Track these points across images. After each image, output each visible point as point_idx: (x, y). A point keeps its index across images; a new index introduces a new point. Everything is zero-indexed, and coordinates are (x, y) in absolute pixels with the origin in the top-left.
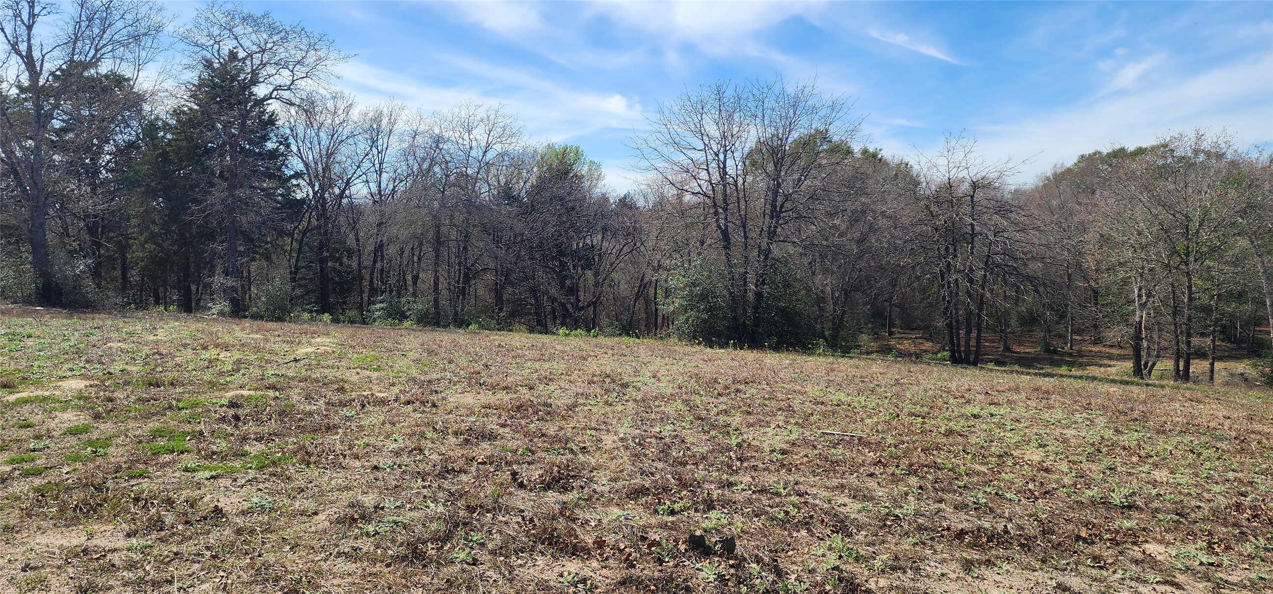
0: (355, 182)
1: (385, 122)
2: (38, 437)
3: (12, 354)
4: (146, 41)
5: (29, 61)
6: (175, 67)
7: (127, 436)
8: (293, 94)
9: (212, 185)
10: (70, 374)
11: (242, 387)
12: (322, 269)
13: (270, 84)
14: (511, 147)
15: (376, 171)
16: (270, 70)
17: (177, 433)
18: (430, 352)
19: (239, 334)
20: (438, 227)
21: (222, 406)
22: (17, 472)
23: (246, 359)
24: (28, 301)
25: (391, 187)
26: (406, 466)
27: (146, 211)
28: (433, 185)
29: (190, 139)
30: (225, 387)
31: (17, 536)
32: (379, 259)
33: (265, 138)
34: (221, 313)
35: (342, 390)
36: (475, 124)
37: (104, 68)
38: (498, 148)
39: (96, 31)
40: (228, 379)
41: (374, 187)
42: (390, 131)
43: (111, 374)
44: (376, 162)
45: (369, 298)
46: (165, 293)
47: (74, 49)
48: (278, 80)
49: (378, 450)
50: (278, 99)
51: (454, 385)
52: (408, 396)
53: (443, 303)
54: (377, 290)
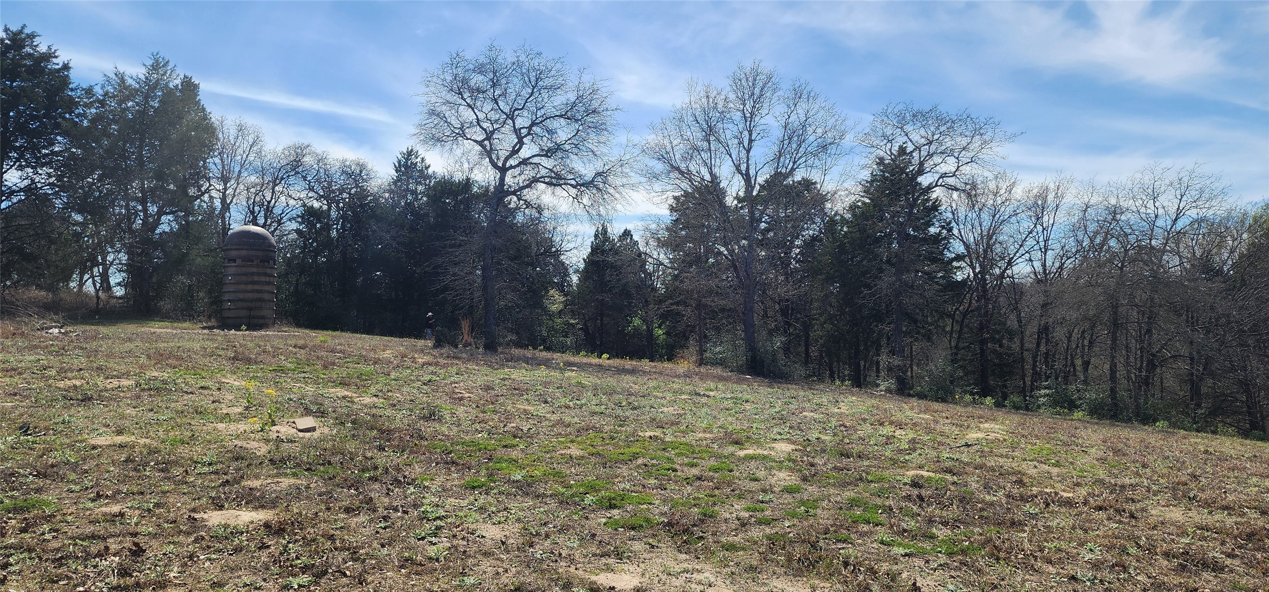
0: (1018, 261)
1: (1050, 197)
2: (764, 491)
3: (737, 416)
4: (832, 149)
5: (747, 177)
6: (853, 168)
7: (830, 501)
8: (957, 180)
9: (881, 270)
10: (779, 437)
11: (921, 467)
12: (982, 351)
13: (937, 172)
14: (1211, 212)
15: (1041, 249)
16: (937, 159)
17: (871, 506)
18: (1117, 452)
19: (909, 413)
20: (1115, 307)
21: (905, 484)
22: (753, 519)
23: (920, 439)
24: (740, 370)
25: (1057, 265)
26: (1109, 583)
27: (826, 295)
28: (1110, 261)
29: (863, 231)
30: (905, 465)
31: (760, 576)
32: (1044, 341)
33: (929, 224)
34: (888, 390)
35: (1020, 482)
36: (1162, 189)
37: (798, 176)
38: (1193, 213)
39: (794, 146)
40: (907, 457)
41: (1037, 265)
42: (1057, 206)
43: (810, 441)
44: (1041, 239)
45: (1032, 383)
46: (839, 368)
47: (778, 165)
48: (943, 168)
49: (1073, 558)
50: (943, 186)
51: (1155, 495)
52: (1099, 503)
53: (1122, 394)
54: (1040, 374)
